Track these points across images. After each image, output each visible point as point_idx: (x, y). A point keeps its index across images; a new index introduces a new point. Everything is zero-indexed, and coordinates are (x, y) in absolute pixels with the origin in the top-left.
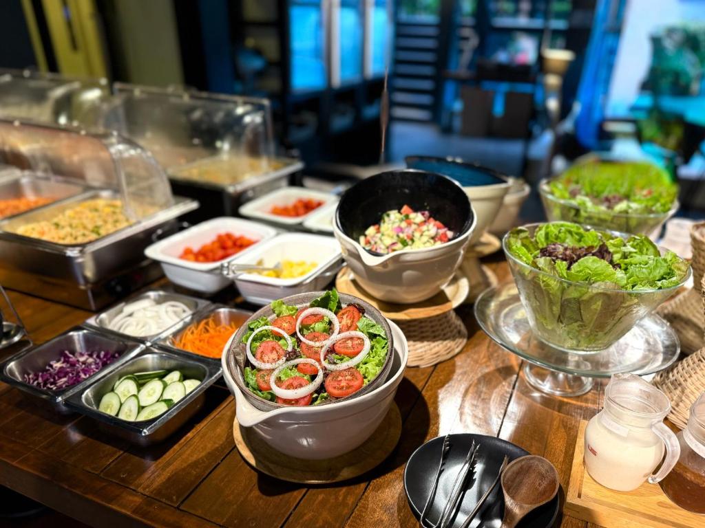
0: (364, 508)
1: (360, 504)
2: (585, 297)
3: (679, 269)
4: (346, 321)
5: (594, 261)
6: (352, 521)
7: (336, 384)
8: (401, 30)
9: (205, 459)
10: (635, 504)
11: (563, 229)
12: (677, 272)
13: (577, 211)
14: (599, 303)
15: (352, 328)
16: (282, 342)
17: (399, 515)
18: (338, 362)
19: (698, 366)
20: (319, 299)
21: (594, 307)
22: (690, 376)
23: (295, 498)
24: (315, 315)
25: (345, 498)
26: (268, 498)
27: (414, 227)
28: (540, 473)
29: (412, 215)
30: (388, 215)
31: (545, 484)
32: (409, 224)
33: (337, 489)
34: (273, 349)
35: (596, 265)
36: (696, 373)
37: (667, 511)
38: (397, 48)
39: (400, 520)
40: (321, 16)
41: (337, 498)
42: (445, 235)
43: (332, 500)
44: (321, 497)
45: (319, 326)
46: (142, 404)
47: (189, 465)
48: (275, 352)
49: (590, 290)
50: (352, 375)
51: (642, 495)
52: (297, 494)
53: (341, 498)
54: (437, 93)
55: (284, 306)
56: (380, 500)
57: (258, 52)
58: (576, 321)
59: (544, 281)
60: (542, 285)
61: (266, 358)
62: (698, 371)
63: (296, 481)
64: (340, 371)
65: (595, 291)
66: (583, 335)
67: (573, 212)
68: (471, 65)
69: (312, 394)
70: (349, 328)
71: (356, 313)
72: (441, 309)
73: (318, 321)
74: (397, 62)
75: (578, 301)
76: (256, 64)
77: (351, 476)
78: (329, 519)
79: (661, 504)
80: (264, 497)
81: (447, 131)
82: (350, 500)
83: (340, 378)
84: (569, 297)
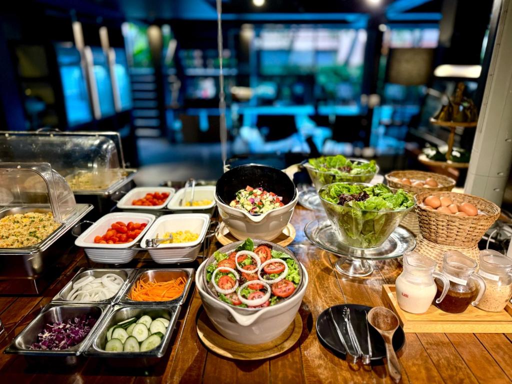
0: (307, 361)
1: (303, 360)
2: (377, 218)
3: (410, 197)
4: (262, 255)
5: (375, 199)
6: (306, 370)
7: (279, 290)
8: (133, 79)
9: (195, 364)
10: (430, 317)
11: (340, 187)
12: (409, 198)
13: (334, 176)
14: (384, 219)
15: (268, 258)
16: (230, 275)
17: (327, 359)
18: (273, 278)
19: (421, 244)
20: (241, 245)
21: (381, 222)
22: (419, 251)
23: (267, 368)
24: (242, 256)
25: (293, 359)
26: (250, 373)
27: (259, 197)
28: (384, 315)
29: (255, 191)
30: (240, 193)
31: (389, 319)
32: (256, 196)
33: (286, 356)
34: (227, 281)
35: (376, 201)
36: (421, 248)
37: (445, 316)
38: (134, 91)
39: (329, 361)
40: (81, 71)
41: (288, 361)
42: (278, 199)
43: (287, 363)
44: (280, 363)
45: (247, 262)
46: (140, 340)
47: (187, 371)
48: (229, 282)
49: (379, 214)
50: (285, 283)
51: (431, 313)
52: (266, 366)
53: (291, 360)
54: (162, 118)
55: (220, 254)
56: (312, 354)
57: (39, 99)
58: (371, 232)
59: (354, 213)
60: (353, 215)
61: (226, 287)
62: (422, 247)
63: (262, 358)
64: (277, 283)
65: (382, 213)
66: (374, 239)
67: (332, 178)
68: (179, 99)
69: (268, 300)
70: (266, 259)
71: (267, 249)
72: (288, 242)
73: (245, 259)
74: (135, 100)
75: (373, 220)
76: (38, 107)
77: (291, 346)
78: (293, 372)
79: (441, 314)
80: (248, 373)
81: (173, 141)
82: (297, 359)
83: (279, 287)
84: (368, 219)
